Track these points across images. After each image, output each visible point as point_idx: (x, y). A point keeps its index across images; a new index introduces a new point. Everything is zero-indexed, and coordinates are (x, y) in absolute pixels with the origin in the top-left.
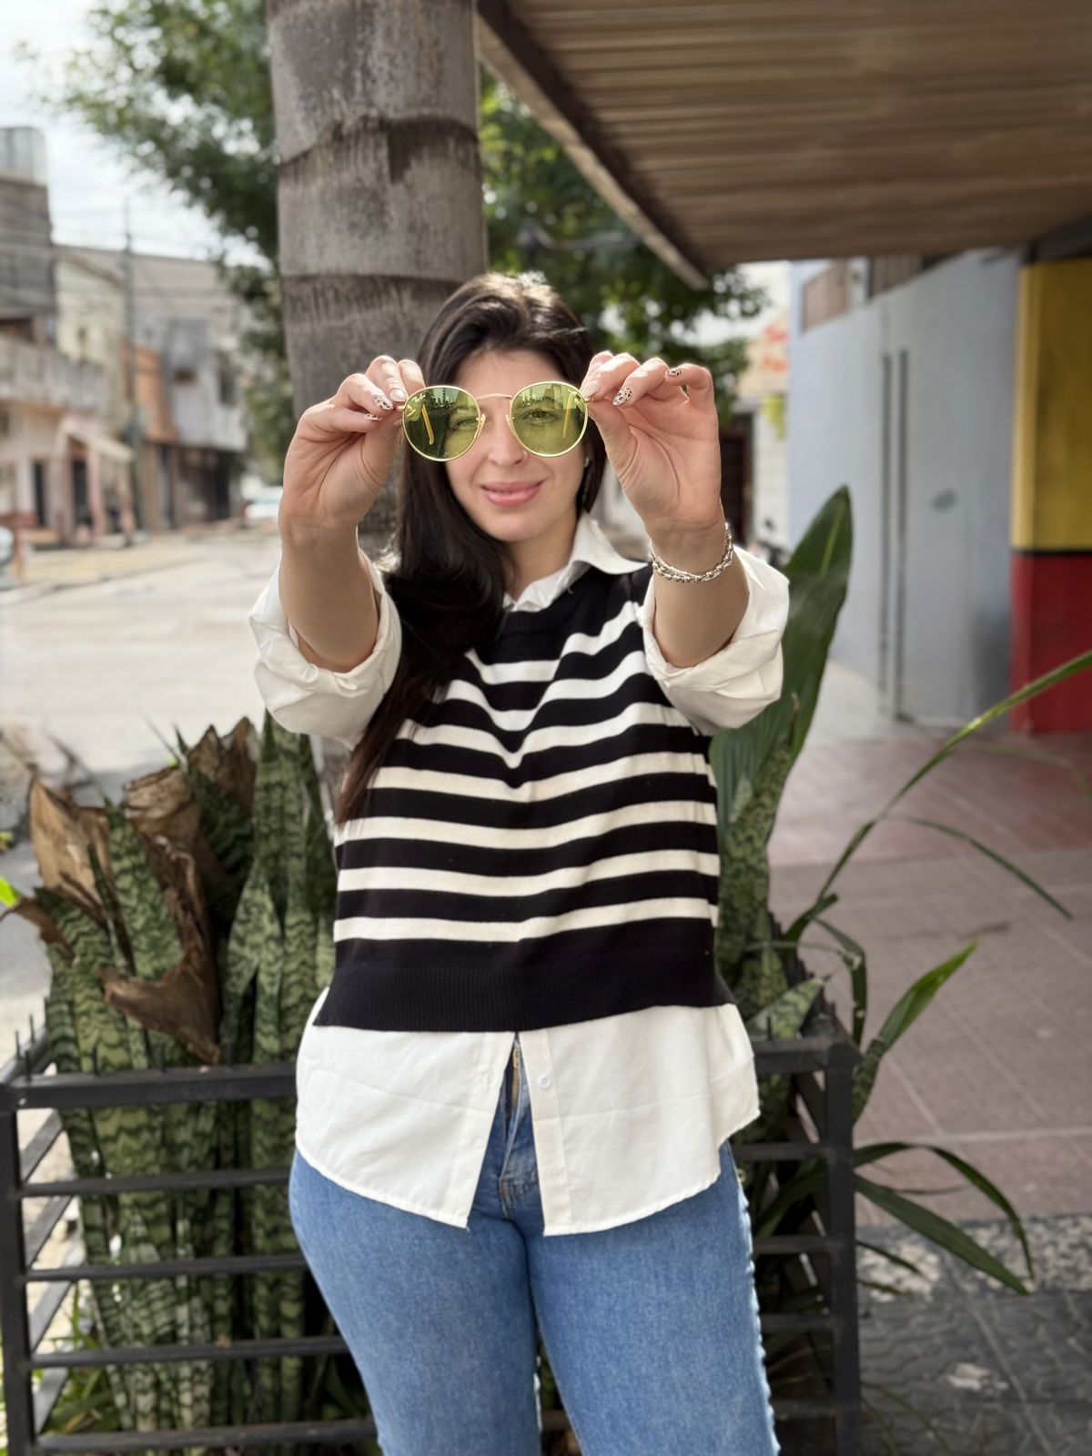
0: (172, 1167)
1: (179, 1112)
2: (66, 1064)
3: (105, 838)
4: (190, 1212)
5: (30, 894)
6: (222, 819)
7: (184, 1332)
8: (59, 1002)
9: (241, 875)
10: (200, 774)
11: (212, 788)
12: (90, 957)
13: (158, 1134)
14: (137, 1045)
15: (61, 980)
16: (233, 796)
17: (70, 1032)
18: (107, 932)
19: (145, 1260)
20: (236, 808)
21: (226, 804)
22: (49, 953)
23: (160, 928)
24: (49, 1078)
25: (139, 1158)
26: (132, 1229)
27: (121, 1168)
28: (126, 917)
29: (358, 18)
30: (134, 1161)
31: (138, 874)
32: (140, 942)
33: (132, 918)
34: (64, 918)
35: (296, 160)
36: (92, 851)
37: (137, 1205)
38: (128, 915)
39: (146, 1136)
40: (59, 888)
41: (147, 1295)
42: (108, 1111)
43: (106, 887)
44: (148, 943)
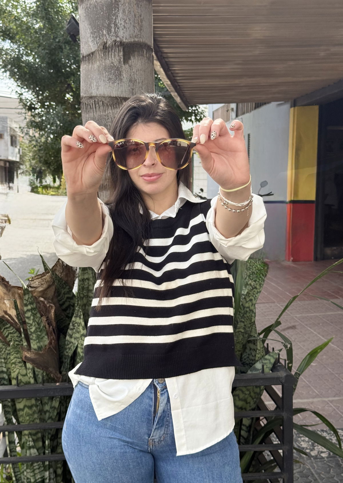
6: (63, 292)
13: (39, 407)
14: (31, 375)
18: (20, 333)
19: (32, 455)
21: (65, 286)
23: (40, 332)
25: (32, 417)
26: (28, 443)
27: (25, 420)
28: (28, 327)
29: (113, 5)
30: (30, 418)
31: (33, 311)
32: (33, 337)
33: (31, 327)
34: (4, 327)
35: (89, 55)
36: (15, 303)
37: (30, 434)
38: (29, 326)
39: (34, 408)
40: (3, 316)
41: (33, 468)
42: (21, 400)
43: (20, 316)
44: (36, 337)
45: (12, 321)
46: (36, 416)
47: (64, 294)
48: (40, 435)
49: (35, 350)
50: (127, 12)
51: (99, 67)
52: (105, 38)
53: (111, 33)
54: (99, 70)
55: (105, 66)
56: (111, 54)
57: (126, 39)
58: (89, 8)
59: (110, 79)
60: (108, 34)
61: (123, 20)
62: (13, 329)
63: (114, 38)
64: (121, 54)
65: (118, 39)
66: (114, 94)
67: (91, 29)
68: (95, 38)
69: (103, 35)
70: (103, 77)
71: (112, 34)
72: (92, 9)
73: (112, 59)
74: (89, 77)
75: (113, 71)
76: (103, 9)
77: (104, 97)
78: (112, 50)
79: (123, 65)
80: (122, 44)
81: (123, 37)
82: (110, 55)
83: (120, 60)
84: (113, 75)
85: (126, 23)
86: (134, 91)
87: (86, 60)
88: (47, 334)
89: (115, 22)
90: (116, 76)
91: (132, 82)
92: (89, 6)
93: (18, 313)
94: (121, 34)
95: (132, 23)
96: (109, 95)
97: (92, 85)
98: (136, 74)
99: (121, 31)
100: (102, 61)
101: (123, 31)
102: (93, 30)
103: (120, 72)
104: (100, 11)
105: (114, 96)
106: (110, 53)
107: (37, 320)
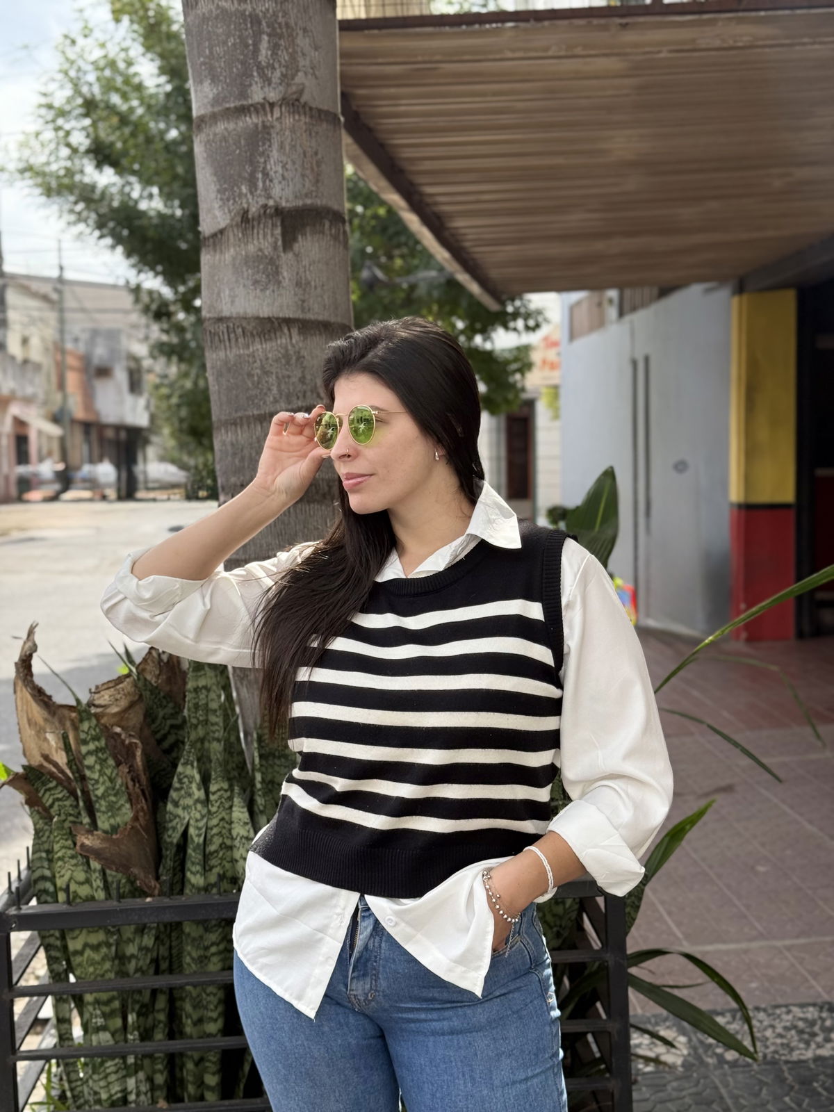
0: (122, 974)
1: (128, 932)
2: (44, 898)
3: (76, 729)
4: (137, 1007)
5: (20, 770)
6: (161, 714)
7: (132, 1097)
8: (40, 851)
9: (174, 755)
10: (145, 679)
11: (154, 690)
12: (63, 817)
13: (113, 948)
14: (98, 883)
15: (41, 834)
16: (169, 696)
17: (47, 873)
18: (76, 798)
19: (103, 1044)
20: (171, 705)
21: (164, 703)
22: (31, 815)
23: (115, 795)
24: (33, 907)
25: (100, 967)
26: (94, 1021)
27: (86, 974)
28: (90, 787)
29: (260, 136)
30: (95, 969)
31: (100, 755)
32: (100, 805)
33: (96, 787)
34: (44, 788)
35: (214, 235)
36: (65, 738)
37: (97, 1002)
38: (93, 785)
39: (104, 950)
40: (41, 766)
41: (104, 1071)
42: (77, 932)
43: (76, 764)
44: (106, 807)
45: (60, 775)
46: (107, 965)
47: (164, 718)
48: (116, 1004)
49: (105, 832)
50: (287, 148)
51: (234, 259)
52: (244, 201)
53: (256, 190)
54: (234, 265)
55: (247, 256)
56: (258, 233)
57: (287, 201)
58: (213, 141)
59: (256, 282)
60: (252, 193)
61: (281, 165)
62: (62, 791)
63: (262, 201)
64: (278, 231)
65: (271, 203)
66: (265, 312)
67: (217, 183)
68: (225, 201)
69: (241, 195)
70: (243, 278)
71: (259, 192)
72: (218, 143)
73: (260, 243)
74: (216, 278)
75: (261, 267)
76: (240, 142)
77: (245, 318)
78: (259, 223)
79: (282, 254)
80: (279, 211)
81: (281, 198)
82: (255, 235)
83: (276, 243)
84: (263, 273)
85: (287, 170)
86: (306, 304)
87: (209, 246)
88: (130, 800)
89: (264, 168)
90: (268, 276)
91: (301, 287)
92: (211, 137)
93: (71, 758)
94: (277, 191)
95: (300, 170)
96: (256, 315)
97: (222, 295)
98: (309, 270)
99: (276, 186)
100: (239, 246)
101: (280, 186)
102: (221, 185)
103: (277, 267)
104: (234, 147)
105: (266, 316)
106: (255, 231)
107: (108, 772)
